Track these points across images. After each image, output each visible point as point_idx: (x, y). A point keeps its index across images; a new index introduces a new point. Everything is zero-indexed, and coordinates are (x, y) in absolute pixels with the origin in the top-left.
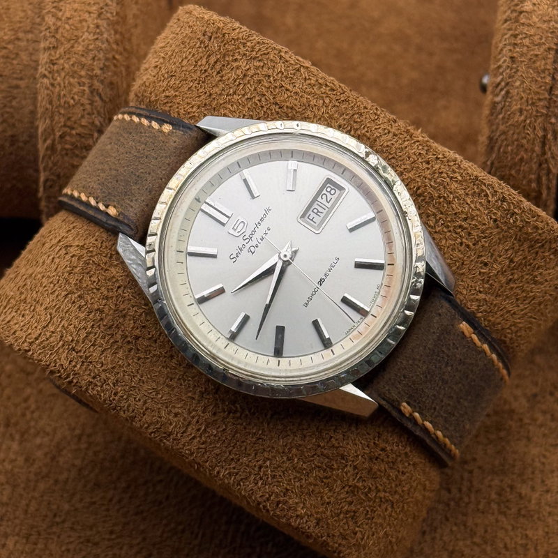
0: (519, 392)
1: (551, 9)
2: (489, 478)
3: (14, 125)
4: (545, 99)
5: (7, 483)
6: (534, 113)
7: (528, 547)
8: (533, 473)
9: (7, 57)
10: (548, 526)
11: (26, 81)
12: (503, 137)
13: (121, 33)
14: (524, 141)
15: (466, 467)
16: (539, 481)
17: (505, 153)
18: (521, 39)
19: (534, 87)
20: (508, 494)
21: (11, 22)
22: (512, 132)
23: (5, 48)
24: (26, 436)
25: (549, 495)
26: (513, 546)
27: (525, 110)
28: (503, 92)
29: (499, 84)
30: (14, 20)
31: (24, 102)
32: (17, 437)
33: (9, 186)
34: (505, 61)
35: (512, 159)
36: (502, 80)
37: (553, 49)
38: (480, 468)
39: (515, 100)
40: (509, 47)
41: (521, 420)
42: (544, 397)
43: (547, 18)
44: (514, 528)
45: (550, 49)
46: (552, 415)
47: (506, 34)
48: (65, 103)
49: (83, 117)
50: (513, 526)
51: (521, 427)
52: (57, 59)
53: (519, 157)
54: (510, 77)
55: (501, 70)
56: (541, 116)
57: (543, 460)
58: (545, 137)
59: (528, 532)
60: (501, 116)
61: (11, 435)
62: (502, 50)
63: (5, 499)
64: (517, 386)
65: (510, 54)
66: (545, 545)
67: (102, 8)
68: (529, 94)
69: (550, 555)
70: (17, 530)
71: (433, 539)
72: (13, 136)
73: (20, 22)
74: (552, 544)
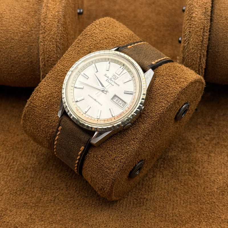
0: (193, 137)
1: (201, 16)
2: (185, 164)
3: (31, 58)
4: (200, 44)
5: (33, 171)
6: (197, 49)
7: (198, 186)
8: (199, 162)
9: (29, 36)
10: (204, 179)
11: (35, 44)
12: (187, 57)
13: (65, 28)
14: (194, 58)
15: (178, 161)
16: (201, 165)
17: (188, 62)
18: (192, 26)
19: (197, 41)
20: (191, 169)
21: (29, 25)
22: (190, 55)
23: (28, 33)
24: (38, 156)
25: (204, 169)
26: (194, 186)
27: (194, 48)
28: (187, 43)
29: (186, 40)
30: (30, 24)
31: (34, 50)
32: (35, 156)
33: (30, 77)
34: (187, 33)
35: (190, 64)
36: (187, 39)
37: (202, 28)
38: (182, 161)
39: (191, 45)
40: (188, 28)
41: (194, 146)
42: (201, 138)
43: (200, 19)
44: (194, 180)
45: (201, 28)
46: (204, 144)
47: (187, 24)
48: (48, 50)
49: (54, 55)
50: (193, 179)
51: (194, 148)
52: (45, 36)
53: (193, 63)
54: (189, 38)
55: (186, 36)
56: (199, 50)
57: (202, 158)
58: (201, 56)
59: (198, 181)
60: (186, 50)
61: (33, 155)
62: (186, 29)
63: (33, 176)
64: (193, 135)
65: (189, 30)
66: (204, 185)
67: (59, 20)
68: (196, 43)
69: (206, 188)
70: (37, 186)
71: (169, 184)
72: (31, 61)
73: (32, 25)
74: (206, 185)
